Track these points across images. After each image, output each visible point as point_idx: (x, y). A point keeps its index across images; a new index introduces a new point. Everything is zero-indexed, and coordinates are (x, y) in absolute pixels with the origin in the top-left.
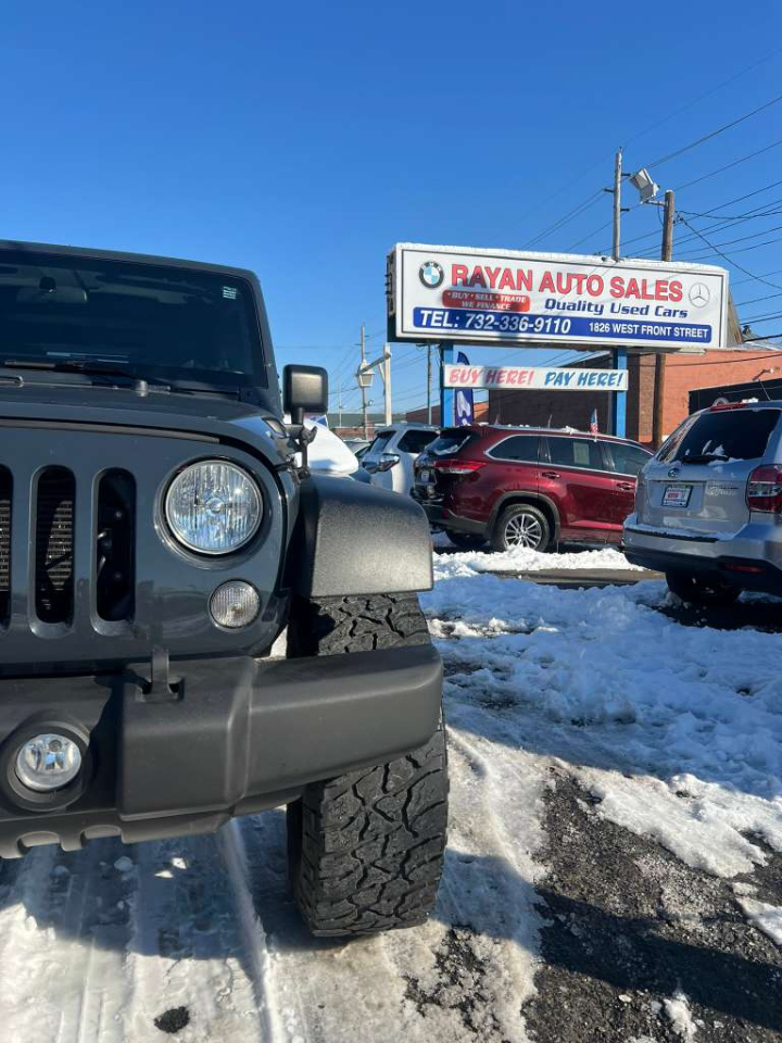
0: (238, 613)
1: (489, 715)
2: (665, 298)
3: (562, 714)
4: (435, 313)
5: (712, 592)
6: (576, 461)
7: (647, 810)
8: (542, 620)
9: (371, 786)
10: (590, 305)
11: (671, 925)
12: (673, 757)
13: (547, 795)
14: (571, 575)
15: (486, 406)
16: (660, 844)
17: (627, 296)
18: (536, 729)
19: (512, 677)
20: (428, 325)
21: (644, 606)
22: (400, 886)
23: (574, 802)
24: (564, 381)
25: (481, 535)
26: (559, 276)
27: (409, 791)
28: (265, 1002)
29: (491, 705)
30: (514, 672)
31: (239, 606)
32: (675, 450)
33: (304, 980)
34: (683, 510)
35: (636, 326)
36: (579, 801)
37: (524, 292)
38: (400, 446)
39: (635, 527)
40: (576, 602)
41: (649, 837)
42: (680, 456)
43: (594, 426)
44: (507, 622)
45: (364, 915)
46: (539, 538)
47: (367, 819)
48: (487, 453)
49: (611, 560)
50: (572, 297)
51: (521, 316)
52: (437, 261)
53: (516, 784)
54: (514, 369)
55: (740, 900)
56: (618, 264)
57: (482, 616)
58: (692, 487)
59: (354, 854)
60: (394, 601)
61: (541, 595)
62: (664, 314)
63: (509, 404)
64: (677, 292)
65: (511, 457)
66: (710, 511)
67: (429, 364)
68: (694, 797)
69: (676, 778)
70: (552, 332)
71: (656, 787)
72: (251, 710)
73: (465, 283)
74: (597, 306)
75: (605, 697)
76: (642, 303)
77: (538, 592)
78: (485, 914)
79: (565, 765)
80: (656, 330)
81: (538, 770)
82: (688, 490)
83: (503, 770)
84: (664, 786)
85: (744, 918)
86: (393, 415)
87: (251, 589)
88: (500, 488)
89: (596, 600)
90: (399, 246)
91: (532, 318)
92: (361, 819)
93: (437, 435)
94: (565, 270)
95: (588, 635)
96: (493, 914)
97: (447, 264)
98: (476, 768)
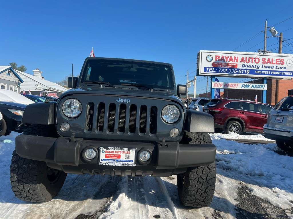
0: (175, 134)
1: (224, 171)
2: (279, 64)
3: (243, 172)
4: (210, 68)
5: (290, 147)
6: (250, 109)
7: (265, 194)
8: (239, 151)
9: (200, 172)
10: (255, 66)
11: (268, 216)
12: (273, 184)
13: (239, 188)
14: (248, 141)
15: (223, 93)
16: (267, 201)
17: (267, 63)
18: (236, 175)
19: (230, 163)
20: (208, 71)
21: (269, 149)
22: (204, 195)
23: (245, 191)
24: (247, 87)
25: (222, 129)
26: (246, 58)
27: (208, 174)
28: (175, 215)
29: (224, 169)
30: (231, 162)
31: (175, 133)
32: (280, 107)
33: (183, 214)
34: (281, 123)
35: (270, 72)
36: (247, 190)
37: (236, 62)
38: (199, 104)
39: (267, 128)
40: (249, 147)
41: (265, 199)
42: (281, 109)
43: (256, 100)
44: (229, 151)
45: (197, 200)
46: (239, 130)
47: (199, 179)
48: (224, 106)
49: (260, 138)
50: (250, 64)
51: (235, 69)
52: (211, 55)
53: (230, 185)
54: (232, 83)
55: (286, 213)
56: (264, 55)
57: (222, 149)
58: (284, 117)
59: (195, 186)
60: (205, 136)
61: (239, 145)
62: (278, 68)
63: (230, 93)
64: (283, 62)
65: (231, 108)
66: (289, 124)
67: (207, 81)
68: (278, 193)
69: (273, 188)
70: (244, 73)
71: (267, 190)
72: (180, 151)
73: (219, 60)
74: (257, 66)
75: (255, 169)
76: (272, 65)
77: (238, 144)
78: (223, 208)
79: (243, 183)
80: (276, 73)
81: (236, 183)
82: (283, 118)
83: (227, 182)
84: (270, 190)
85: (287, 217)
86: (196, 95)
87: (177, 130)
88: (228, 116)
89: (254, 147)
90: (201, 51)
91: (238, 70)
92: (197, 179)
93: (210, 101)
94: (248, 56)
95: (252, 156)
96: (225, 208)
97: (214, 55)
98: (221, 181)
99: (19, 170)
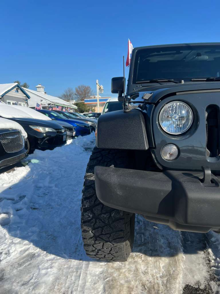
99: (96, 222)
